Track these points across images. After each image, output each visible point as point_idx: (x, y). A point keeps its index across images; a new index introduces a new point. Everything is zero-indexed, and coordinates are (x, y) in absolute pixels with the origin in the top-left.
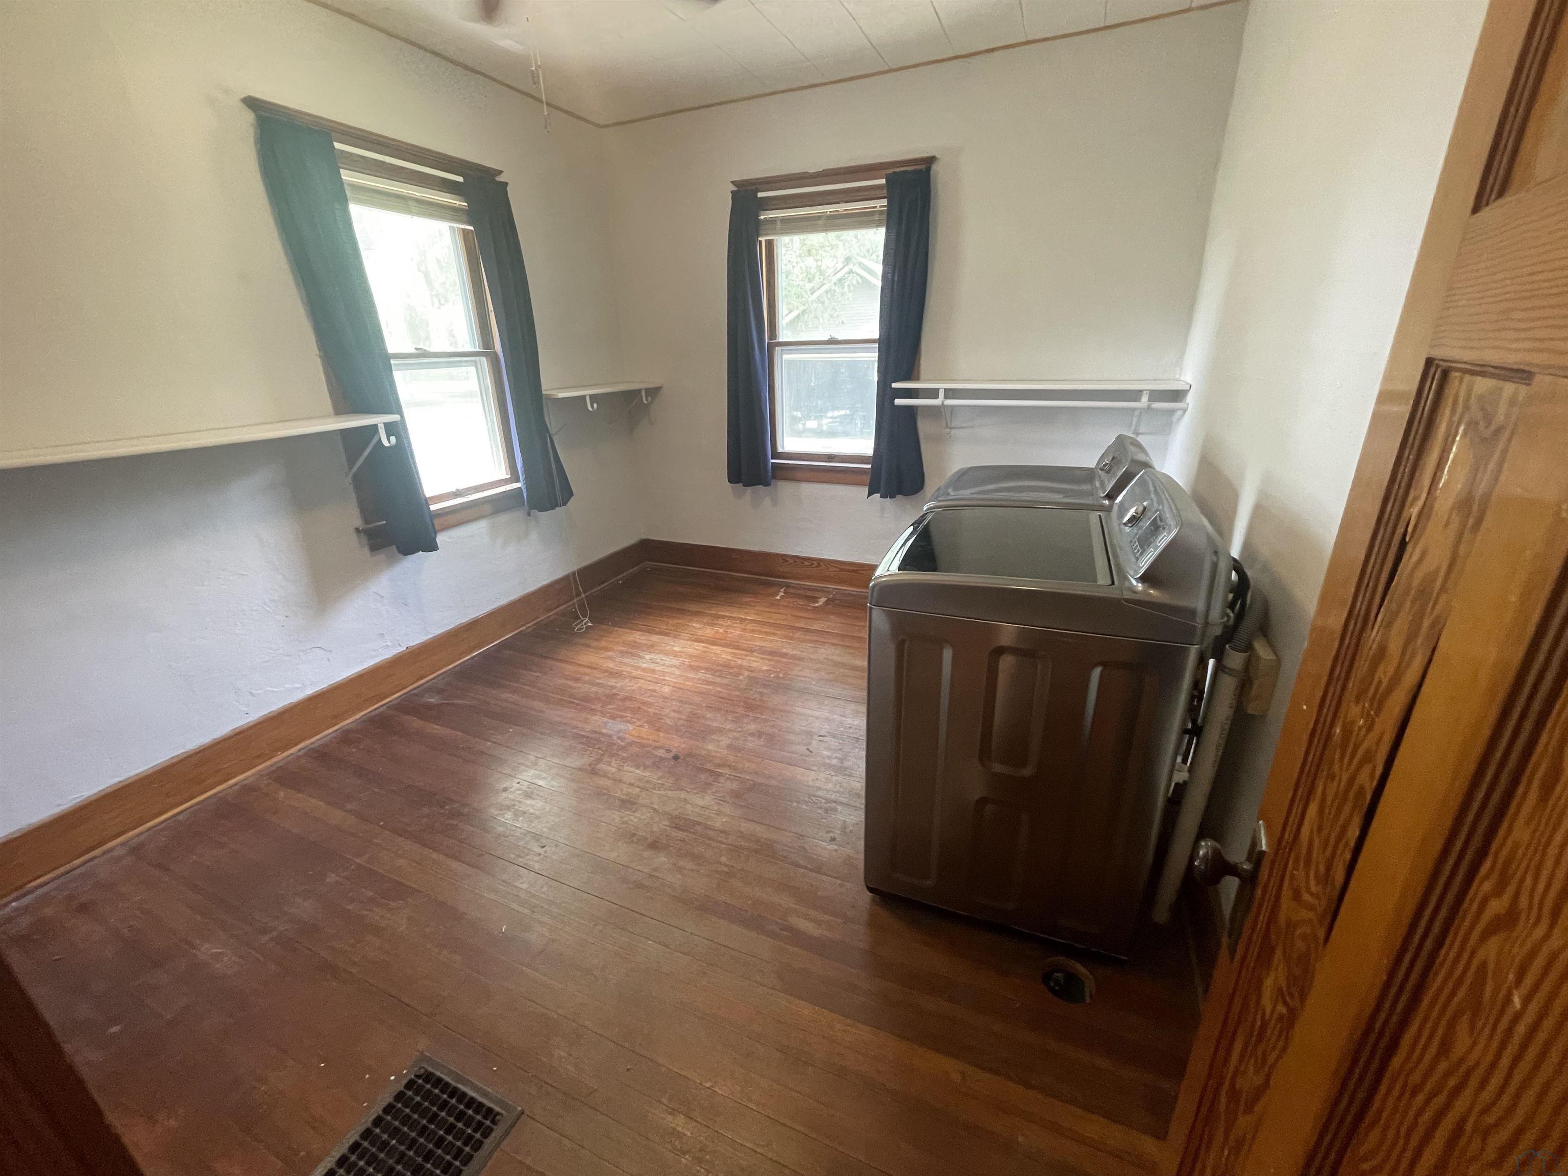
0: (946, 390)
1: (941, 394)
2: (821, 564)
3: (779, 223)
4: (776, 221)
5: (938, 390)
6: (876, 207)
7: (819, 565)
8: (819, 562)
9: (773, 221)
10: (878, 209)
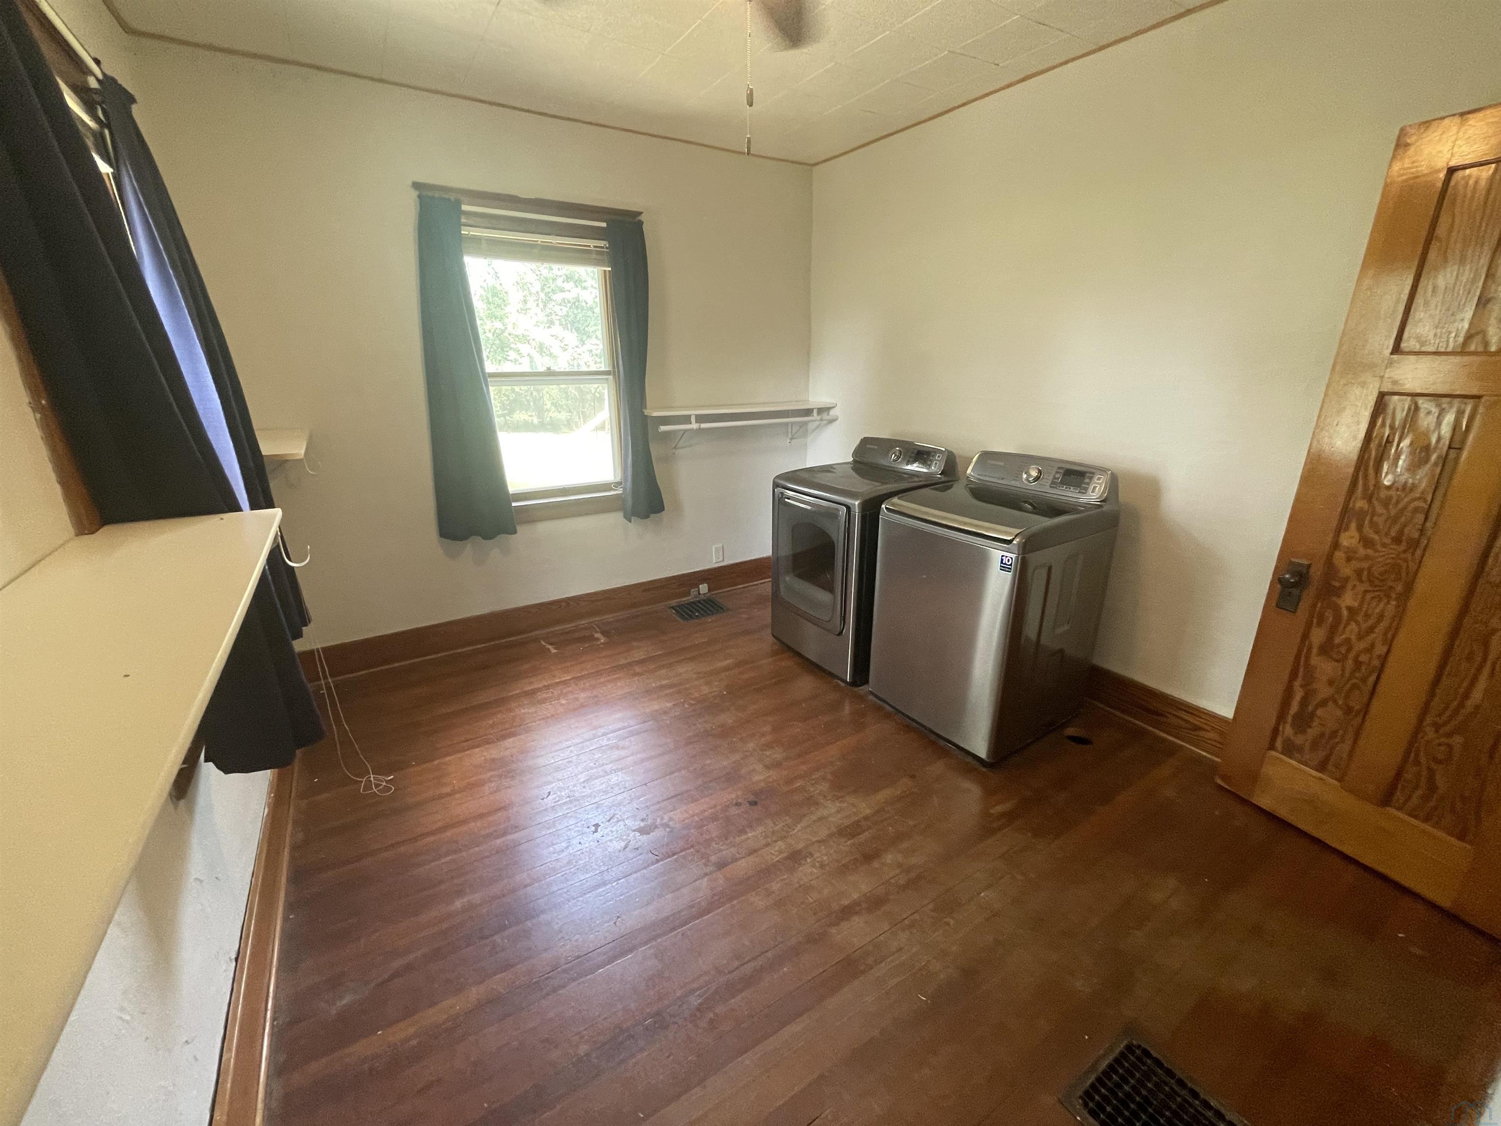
0: (697, 416)
1: (693, 419)
2: (571, 603)
3: (484, 242)
4: (480, 240)
5: (690, 416)
6: (589, 246)
7: (568, 604)
8: (568, 601)
9: (477, 240)
10: (592, 248)
